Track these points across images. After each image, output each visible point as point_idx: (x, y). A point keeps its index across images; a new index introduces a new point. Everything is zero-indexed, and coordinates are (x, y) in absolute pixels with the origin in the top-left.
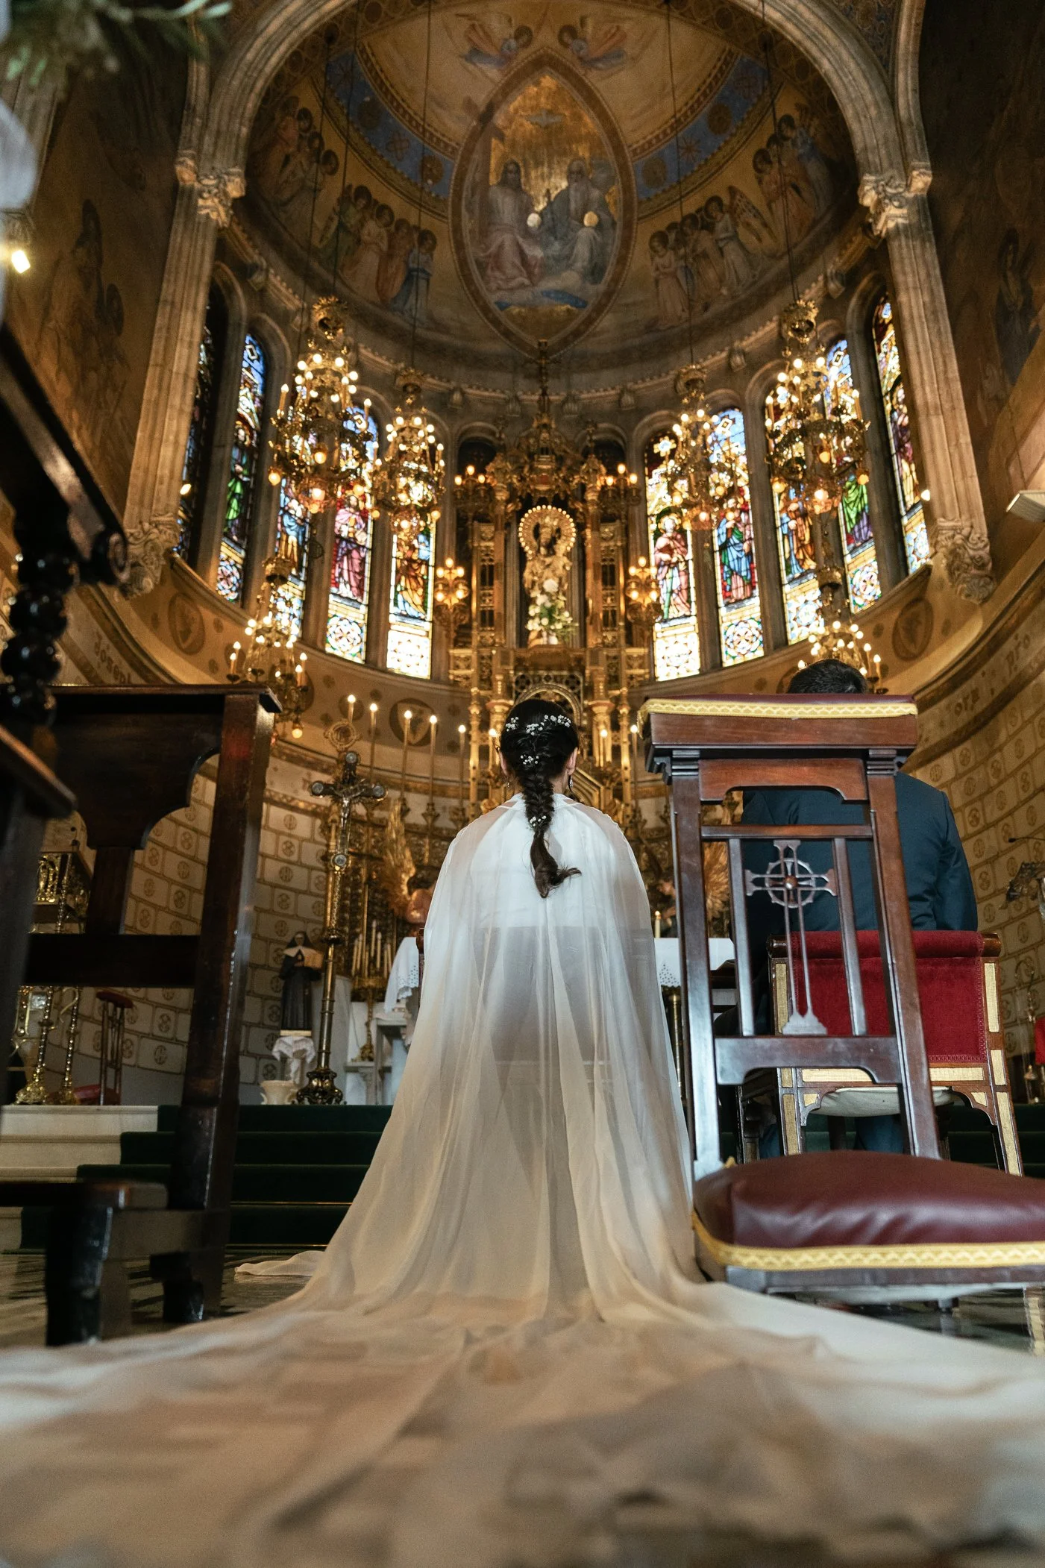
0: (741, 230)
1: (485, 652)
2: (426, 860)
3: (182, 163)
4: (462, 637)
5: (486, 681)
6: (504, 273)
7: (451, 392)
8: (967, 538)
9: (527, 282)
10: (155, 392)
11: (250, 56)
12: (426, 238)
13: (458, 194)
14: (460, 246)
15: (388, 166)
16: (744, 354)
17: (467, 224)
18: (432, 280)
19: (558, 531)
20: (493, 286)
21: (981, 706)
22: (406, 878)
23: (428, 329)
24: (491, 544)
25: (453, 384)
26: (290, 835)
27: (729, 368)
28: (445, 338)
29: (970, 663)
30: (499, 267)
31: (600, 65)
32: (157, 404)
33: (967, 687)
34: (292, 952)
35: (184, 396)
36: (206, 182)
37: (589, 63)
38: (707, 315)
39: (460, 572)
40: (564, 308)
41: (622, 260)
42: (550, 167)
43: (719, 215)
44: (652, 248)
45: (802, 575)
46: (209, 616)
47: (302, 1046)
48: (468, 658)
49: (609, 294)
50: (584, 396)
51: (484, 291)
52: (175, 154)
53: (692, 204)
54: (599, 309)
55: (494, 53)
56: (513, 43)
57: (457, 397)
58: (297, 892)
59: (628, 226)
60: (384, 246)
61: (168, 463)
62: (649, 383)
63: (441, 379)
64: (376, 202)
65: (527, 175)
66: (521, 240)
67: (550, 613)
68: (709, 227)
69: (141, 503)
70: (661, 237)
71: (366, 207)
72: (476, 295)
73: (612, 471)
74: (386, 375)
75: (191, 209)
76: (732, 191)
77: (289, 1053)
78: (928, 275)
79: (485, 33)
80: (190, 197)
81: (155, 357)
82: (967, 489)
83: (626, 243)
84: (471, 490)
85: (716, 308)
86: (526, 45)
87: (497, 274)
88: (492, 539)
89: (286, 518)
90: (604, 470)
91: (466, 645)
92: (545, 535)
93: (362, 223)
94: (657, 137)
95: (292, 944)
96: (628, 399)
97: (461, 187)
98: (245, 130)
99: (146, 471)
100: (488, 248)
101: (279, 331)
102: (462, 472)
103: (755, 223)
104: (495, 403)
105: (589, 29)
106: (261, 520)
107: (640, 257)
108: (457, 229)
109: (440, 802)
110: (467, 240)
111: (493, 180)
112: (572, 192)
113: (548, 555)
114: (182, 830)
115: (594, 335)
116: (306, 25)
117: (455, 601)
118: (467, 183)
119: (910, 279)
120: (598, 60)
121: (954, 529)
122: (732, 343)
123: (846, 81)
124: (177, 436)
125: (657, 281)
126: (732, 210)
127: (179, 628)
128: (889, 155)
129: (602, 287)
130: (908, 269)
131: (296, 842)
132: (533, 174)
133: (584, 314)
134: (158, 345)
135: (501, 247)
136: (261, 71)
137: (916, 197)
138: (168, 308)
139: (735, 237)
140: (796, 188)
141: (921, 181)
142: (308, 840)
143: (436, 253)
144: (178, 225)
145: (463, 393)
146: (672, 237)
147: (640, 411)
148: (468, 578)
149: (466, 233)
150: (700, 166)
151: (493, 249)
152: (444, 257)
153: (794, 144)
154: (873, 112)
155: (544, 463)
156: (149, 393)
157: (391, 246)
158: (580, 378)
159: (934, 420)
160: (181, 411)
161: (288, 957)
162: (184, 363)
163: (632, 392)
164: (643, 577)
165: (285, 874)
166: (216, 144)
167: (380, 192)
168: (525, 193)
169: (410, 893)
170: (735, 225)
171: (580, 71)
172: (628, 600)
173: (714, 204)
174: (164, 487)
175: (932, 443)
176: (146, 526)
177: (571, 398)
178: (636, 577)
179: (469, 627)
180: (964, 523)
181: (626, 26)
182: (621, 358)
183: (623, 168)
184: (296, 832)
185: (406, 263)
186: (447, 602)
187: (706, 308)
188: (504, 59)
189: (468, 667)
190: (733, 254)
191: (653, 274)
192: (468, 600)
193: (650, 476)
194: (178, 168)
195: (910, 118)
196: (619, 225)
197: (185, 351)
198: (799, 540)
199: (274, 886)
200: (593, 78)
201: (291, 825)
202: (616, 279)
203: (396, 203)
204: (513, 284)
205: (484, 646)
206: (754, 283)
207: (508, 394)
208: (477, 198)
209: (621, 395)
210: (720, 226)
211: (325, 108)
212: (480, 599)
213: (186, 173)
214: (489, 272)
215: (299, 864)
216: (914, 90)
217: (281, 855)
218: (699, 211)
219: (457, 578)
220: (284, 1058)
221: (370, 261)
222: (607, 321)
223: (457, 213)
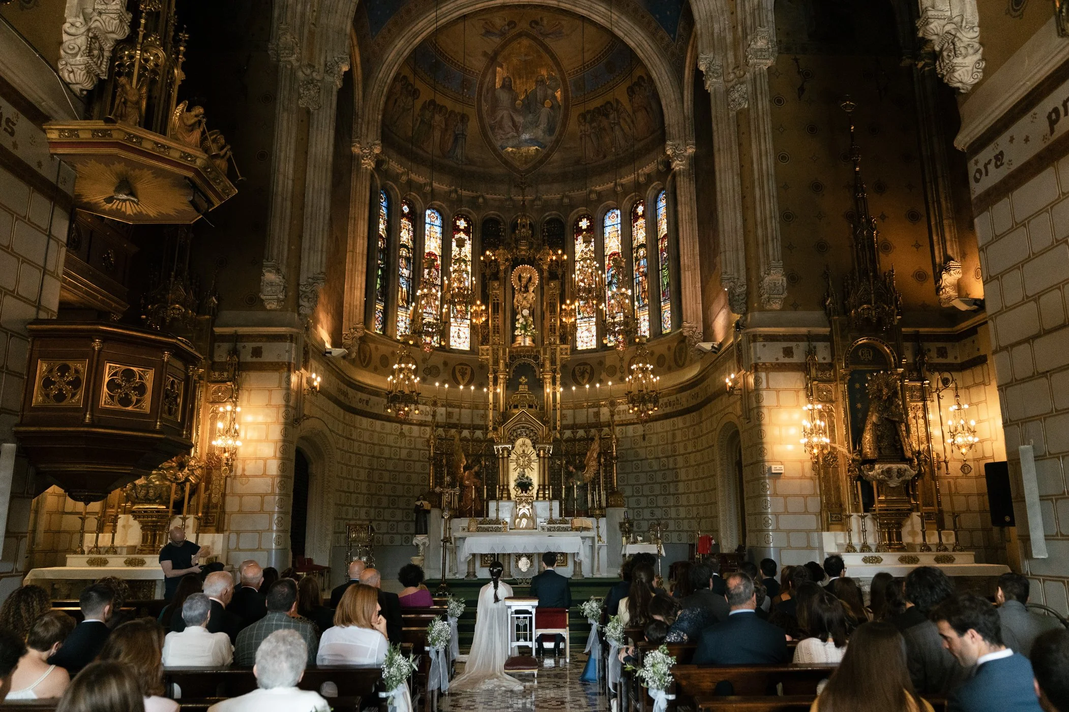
0: (621, 120)
1: (495, 347)
2: (470, 452)
3: (354, 146)
4: (485, 341)
5: (496, 362)
6: (504, 131)
7: (478, 197)
8: (694, 332)
9: (515, 134)
10: (351, 265)
11: (380, 75)
12: (464, 118)
13: (480, 95)
14: (481, 119)
15: (444, 87)
16: (622, 185)
17: (485, 107)
18: (467, 138)
19: (530, 278)
20: (499, 137)
21: (699, 400)
22: (462, 465)
23: (466, 164)
24: (498, 292)
25: (479, 193)
26: (410, 437)
27: (614, 191)
28: (474, 168)
29: (697, 381)
30: (501, 127)
31: (551, 36)
32: (352, 270)
33: (696, 389)
34: (418, 503)
35: (362, 264)
36: (365, 151)
37: (546, 35)
38: (605, 160)
39: (483, 307)
40: (534, 148)
41: (564, 125)
42: (527, 79)
43: (611, 111)
44: (579, 121)
45: (644, 306)
46: (372, 346)
47: (424, 541)
48: (488, 350)
49: (557, 141)
50: (545, 197)
51: (493, 141)
52: (351, 142)
53: (597, 103)
54: (552, 150)
55: (497, 32)
56: (507, 28)
57: (481, 200)
58: (414, 461)
59: (567, 108)
60: (443, 126)
61: (358, 299)
62: (576, 193)
63: (473, 192)
64: (438, 105)
65: (515, 82)
66: (512, 113)
67: (525, 327)
68: (607, 116)
69: (349, 320)
70: (583, 116)
71: (434, 109)
72: (490, 143)
73: (555, 253)
74: (446, 192)
75: (359, 165)
76: (617, 101)
77: (420, 544)
78: (691, 199)
79: (492, 25)
80: (358, 160)
81: (349, 248)
82: (697, 309)
83: (566, 116)
84: (488, 263)
85: (610, 158)
86: (513, 28)
87: (501, 132)
88: (498, 289)
89: (401, 279)
90: (551, 252)
91: (487, 344)
92: (524, 281)
93: (432, 117)
94: (580, 69)
95: (419, 500)
96: (566, 200)
97: (481, 90)
98: (380, 117)
99: (350, 305)
100: (495, 119)
101: (394, 186)
102: (483, 254)
103: (628, 120)
104: (500, 200)
105: (545, 22)
106: (391, 287)
107: (573, 125)
108: (479, 111)
109: (476, 411)
110: (485, 116)
111: (498, 86)
112: (538, 90)
113: (524, 292)
114: (368, 445)
115: (550, 164)
116: (405, 54)
117: (481, 322)
118: (484, 89)
119: (683, 199)
120: (550, 34)
121: (690, 327)
122: (616, 180)
123: (663, 85)
124: (361, 285)
125: (581, 138)
126: (617, 110)
127: (362, 357)
128: (679, 131)
129: (553, 138)
130: (682, 194)
131: (413, 439)
132: (518, 82)
133: (545, 151)
134: (350, 241)
135: (502, 117)
136: (386, 82)
137: (689, 156)
138: (353, 221)
139: (619, 124)
140: (646, 109)
141: (691, 151)
142: (418, 437)
143: (469, 124)
144: (354, 176)
145: (483, 197)
146: (588, 117)
147: (572, 207)
148: (487, 309)
149: (484, 112)
150: (602, 86)
151: (498, 118)
152: (473, 125)
153: (645, 90)
154: (674, 104)
155: (524, 246)
156: (348, 266)
157: (446, 125)
158: (542, 187)
159: (687, 273)
160: (362, 272)
161: (417, 505)
162: (361, 249)
163: (567, 197)
164: (568, 309)
165: (409, 454)
166: (368, 129)
167: (441, 100)
168: (514, 91)
169: (464, 472)
170: (619, 118)
171: (541, 38)
172: (561, 320)
173: (609, 105)
174: (358, 311)
175: (685, 284)
176: (352, 330)
177: (538, 198)
178: (565, 309)
179: (488, 335)
180: (694, 325)
181: (563, 23)
182: (563, 177)
183: (564, 81)
184: (413, 435)
185: (454, 132)
186: (477, 322)
187: (605, 157)
188: (502, 34)
189: (488, 354)
190: (618, 132)
191: (579, 134)
192: (487, 321)
193: (577, 240)
194: (353, 148)
195: (688, 116)
196: (562, 108)
197: (361, 241)
198: (643, 288)
199: (405, 460)
200: (547, 41)
201: (410, 431)
202: (561, 134)
203: (449, 104)
204: (509, 136)
205: (494, 344)
206: (627, 150)
207: (506, 197)
208: (489, 95)
209: (562, 199)
210: (612, 116)
211: (415, 73)
212: (493, 320)
213: (356, 150)
214: (496, 130)
215: (415, 449)
216: (691, 100)
217: (407, 446)
218: (601, 106)
219: (482, 310)
220: (417, 545)
221: (437, 134)
222: (556, 156)
223: (479, 101)
